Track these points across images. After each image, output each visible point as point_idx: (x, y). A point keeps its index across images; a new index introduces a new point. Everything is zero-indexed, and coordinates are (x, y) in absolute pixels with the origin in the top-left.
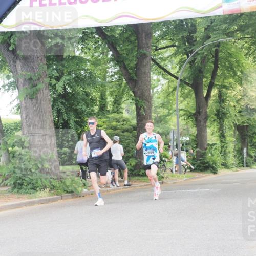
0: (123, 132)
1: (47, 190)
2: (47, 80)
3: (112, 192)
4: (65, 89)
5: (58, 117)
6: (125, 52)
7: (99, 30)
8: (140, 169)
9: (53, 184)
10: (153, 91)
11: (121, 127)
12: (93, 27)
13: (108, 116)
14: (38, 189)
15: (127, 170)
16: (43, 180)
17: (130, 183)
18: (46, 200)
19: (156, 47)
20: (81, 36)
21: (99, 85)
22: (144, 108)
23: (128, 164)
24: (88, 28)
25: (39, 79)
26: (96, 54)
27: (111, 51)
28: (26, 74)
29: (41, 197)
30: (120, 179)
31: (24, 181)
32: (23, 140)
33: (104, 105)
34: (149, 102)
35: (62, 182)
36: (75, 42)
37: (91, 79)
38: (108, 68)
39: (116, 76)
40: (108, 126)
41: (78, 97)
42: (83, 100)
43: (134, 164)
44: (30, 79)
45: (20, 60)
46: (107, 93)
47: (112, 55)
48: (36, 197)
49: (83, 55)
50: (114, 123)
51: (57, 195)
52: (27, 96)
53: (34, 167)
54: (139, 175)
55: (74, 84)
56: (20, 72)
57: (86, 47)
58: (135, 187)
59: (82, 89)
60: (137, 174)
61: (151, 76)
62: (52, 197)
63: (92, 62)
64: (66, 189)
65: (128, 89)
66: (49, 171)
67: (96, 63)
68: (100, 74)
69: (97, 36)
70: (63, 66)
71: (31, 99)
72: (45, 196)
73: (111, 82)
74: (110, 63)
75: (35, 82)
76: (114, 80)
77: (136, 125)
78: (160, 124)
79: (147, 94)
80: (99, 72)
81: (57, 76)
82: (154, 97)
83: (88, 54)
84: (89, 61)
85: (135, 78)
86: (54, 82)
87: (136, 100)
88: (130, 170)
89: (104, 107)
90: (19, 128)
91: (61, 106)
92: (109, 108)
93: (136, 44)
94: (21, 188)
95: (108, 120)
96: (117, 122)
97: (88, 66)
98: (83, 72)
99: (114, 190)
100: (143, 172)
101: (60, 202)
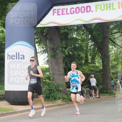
0: (96, 73)
1: (61, 100)
2: (61, 49)
3: (91, 101)
4: (69, 53)
5: (66, 66)
6: (97, 35)
7: (85, 25)
8: (104, 90)
9: (64, 97)
10: (110, 53)
11: (95, 70)
12: (82, 24)
13: (89, 65)
14: (57, 99)
15: (98, 90)
16: (59, 95)
17: (100, 96)
18: (60, 104)
19: (111, 33)
20: (76, 28)
21: (85, 51)
22: (106, 61)
23: (98, 87)
24: (79, 25)
25: (57, 48)
26: (83, 37)
27: (90, 35)
28: (51, 46)
29: (58, 103)
30: (95, 95)
31: (50, 96)
32: (50, 76)
33: (87, 60)
34: (108, 59)
35: (68, 96)
36: (73, 31)
37: (81, 48)
38: (89, 43)
39: (93, 47)
40: (89, 70)
41: (75, 56)
42: (77, 58)
43: (101, 87)
44: (53, 48)
45: (48, 40)
46: (89, 54)
47: (91, 37)
48: (56, 103)
49: (77, 37)
50: (92, 69)
51: (66, 102)
52: (51, 56)
53: (55, 89)
54: (104, 93)
55: (73, 50)
56: (48, 45)
57: (79, 33)
58: (102, 98)
59: (77, 53)
60: (103, 92)
61: (109, 46)
62: (63, 103)
63: (81, 40)
64: (69, 99)
65: (98, 53)
66: (62, 91)
67: (83, 40)
68: (85, 46)
69: (84, 28)
70: (68, 42)
71: (54, 58)
72: (60, 103)
73: (90, 49)
74: (90, 40)
75: (55, 50)
76: (92, 48)
77: (102, 69)
78: (113, 69)
79: (107, 55)
80: (85, 45)
81: (65, 47)
82: (110, 56)
83: (79, 36)
84: (80, 40)
85: (101, 47)
86: (64, 49)
87: (102, 58)
88: (99, 90)
89: (87, 61)
90: (48, 71)
91: (67, 61)
92: (90, 61)
93: (102, 32)
94: (49, 99)
95: (89, 67)
96: (93, 68)
97: (80, 42)
98: (77, 45)
99: (92, 100)
100: (106, 91)
101: (67, 105)
